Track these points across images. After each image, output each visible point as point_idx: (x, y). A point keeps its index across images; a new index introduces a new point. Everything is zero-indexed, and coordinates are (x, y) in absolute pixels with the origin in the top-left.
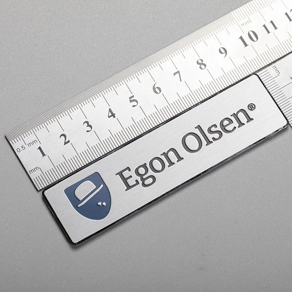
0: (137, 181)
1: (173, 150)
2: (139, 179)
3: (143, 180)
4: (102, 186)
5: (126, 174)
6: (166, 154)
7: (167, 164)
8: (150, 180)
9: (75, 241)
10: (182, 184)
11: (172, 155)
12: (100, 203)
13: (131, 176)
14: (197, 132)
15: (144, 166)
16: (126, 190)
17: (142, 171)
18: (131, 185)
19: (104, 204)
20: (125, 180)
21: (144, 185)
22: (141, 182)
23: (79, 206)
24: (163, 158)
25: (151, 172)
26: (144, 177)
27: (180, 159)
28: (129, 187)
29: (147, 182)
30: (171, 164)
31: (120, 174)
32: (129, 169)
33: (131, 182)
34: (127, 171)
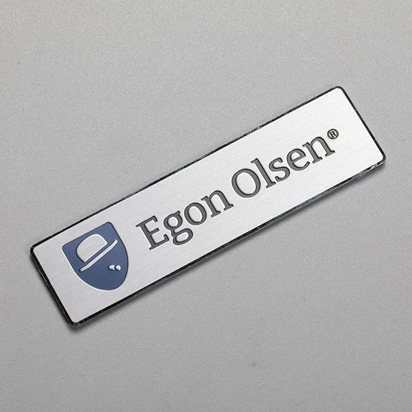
0: (166, 236)
1: (219, 192)
2: (169, 232)
3: (175, 234)
4: (116, 242)
5: (151, 226)
6: (208, 199)
7: (209, 212)
8: (185, 235)
9: (75, 319)
10: (230, 242)
11: (216, 200)
12: (112, 267)
13: (158, 229)
14: (254, 168)
15: (177, 215)
16: (150, 249)
17: (174, 222)
18: (157, 241)
19: (119, 267)
20: (149, 234)
21: (176, 242)
22: (171, 238)
23: (83, 269)
24: (204, 203)
25: (186, 224)
26: (177, 231)
27: (228, 205)
28: (154, 244)
29: (180, 238)
30: (216, 212)
31: (143, 225)
32: (154, 218)
33: (158, 237)
34: (153, 221)
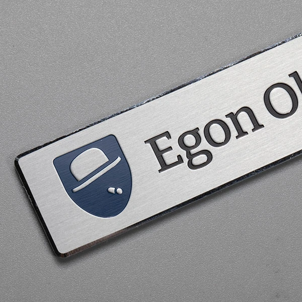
0: (179, 156)
1: (247, 109)
2: (183, 153)
3: (190, 156)
4: (119, 159)
5: (162, 143)
6: (233, 116)
7: (234, 132)
8: (203, 158)
9: (62, 250)
11: (243, 118)
12: (112, 189)
13: (170, 148)
14: (292, 83)
15: (195, 132)
16: (160, 171)
17: (190, 140)
18: (169, 161)
19: (120, 191)
20: (159, 153)
21: (192, 166)
22: (186, 160)
23: (76, 189)
24: (229, 121)
25: (205, 145)
26: (193, 151)
27: (257, 126)
28: (164, 166)
29: (197, 160)
30: (241, 133)
31: (152, 142)
32: (167, 134)
33: (169, 158)
34: (165, 138)
